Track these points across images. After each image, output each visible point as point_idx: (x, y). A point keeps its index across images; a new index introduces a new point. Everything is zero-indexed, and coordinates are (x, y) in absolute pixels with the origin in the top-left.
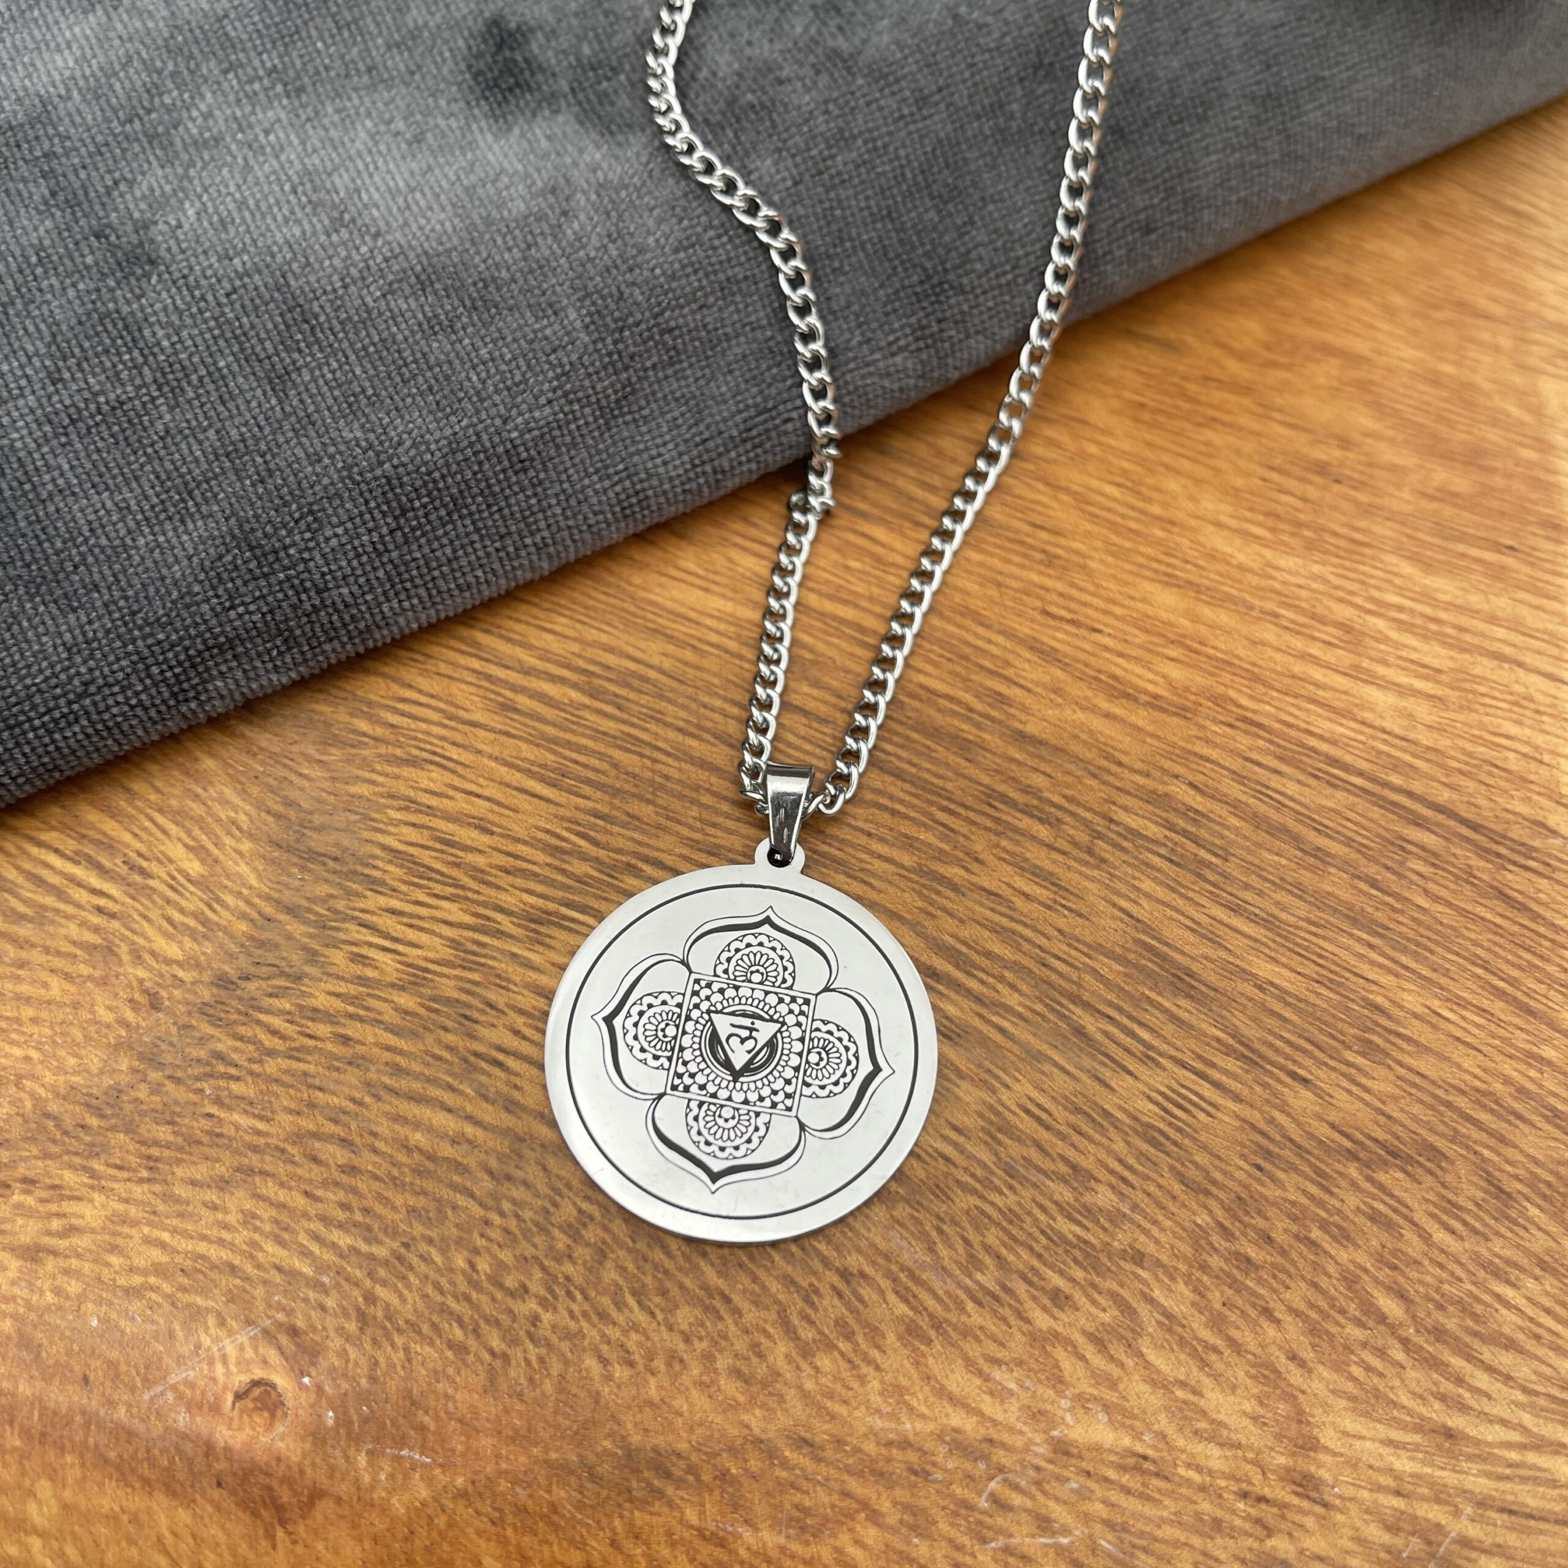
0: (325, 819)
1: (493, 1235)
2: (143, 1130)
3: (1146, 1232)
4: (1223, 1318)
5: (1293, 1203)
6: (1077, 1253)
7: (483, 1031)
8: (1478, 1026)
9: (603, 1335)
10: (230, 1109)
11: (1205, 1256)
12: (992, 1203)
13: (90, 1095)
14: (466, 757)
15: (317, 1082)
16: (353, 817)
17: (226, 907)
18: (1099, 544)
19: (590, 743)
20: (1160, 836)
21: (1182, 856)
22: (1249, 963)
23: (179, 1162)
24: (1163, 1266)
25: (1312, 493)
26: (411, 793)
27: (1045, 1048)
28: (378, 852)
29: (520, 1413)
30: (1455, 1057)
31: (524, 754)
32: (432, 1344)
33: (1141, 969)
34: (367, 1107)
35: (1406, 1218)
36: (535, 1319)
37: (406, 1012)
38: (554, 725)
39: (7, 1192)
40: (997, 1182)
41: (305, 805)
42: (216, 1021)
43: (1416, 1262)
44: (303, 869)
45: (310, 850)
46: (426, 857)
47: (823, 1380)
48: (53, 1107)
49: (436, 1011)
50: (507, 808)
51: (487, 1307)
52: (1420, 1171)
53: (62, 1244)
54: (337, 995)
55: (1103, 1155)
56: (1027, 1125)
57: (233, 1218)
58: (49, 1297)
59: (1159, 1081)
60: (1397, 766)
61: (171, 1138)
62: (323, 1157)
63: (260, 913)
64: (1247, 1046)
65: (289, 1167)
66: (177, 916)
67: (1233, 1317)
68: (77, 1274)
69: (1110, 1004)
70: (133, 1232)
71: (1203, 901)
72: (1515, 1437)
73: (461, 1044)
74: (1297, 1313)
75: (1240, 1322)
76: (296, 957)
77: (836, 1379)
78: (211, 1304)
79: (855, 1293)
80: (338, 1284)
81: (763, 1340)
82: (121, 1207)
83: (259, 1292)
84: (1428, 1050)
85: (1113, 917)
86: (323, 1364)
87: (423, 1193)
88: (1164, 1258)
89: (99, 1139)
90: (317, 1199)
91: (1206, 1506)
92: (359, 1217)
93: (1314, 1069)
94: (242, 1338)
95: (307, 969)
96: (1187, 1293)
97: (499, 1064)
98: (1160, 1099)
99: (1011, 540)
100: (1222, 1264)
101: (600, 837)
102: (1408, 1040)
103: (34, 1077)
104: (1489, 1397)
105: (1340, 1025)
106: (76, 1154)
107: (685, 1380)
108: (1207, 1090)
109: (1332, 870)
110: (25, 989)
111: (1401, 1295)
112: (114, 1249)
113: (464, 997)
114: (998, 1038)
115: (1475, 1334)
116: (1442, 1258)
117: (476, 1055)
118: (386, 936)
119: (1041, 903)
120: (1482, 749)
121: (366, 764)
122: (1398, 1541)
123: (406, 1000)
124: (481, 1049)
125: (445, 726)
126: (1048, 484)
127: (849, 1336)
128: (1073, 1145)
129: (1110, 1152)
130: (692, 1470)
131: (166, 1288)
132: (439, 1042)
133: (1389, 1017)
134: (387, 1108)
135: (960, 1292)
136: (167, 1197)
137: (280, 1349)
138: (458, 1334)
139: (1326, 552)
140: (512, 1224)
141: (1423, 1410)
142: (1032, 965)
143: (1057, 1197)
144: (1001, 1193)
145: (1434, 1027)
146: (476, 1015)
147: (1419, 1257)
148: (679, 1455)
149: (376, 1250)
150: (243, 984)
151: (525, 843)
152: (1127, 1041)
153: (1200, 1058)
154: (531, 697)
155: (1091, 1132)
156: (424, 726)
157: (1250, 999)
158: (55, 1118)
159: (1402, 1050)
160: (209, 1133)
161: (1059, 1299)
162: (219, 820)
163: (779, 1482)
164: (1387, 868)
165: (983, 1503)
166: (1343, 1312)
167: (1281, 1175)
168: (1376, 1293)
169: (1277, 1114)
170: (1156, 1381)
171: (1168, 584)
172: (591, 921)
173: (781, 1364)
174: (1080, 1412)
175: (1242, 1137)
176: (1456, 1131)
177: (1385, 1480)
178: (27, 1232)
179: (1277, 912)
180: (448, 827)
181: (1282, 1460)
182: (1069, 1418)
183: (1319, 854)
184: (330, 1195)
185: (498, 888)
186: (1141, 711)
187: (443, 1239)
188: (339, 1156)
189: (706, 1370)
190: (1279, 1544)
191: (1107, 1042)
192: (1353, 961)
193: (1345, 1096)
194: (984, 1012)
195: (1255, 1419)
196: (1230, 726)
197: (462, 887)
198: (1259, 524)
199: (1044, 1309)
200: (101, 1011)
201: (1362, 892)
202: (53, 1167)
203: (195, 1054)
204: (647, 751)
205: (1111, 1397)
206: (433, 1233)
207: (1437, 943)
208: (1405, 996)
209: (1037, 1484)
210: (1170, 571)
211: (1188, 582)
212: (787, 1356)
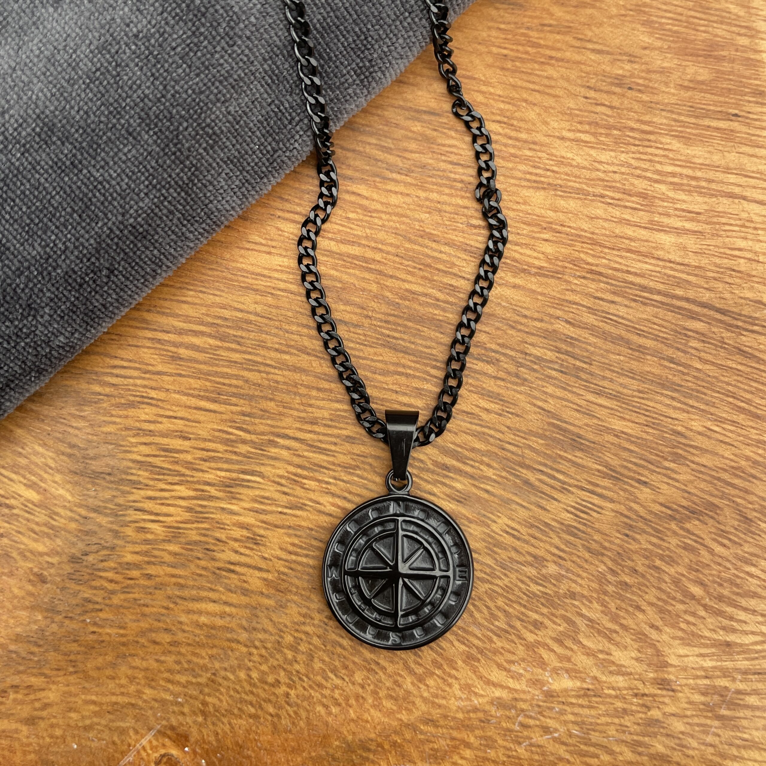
0: (95, 451)
1: (255, 659)
2: (62, 647)
3: (575, 582)
4: (617, 616)
5: (645, 550)
6: (543, 600)
7: (218, 555)
8: (731, 431)
9: (322, 694)
10: (102, 627)
11: (605, 587)
12: (497, 585)
13: (29, 636)
14: (161, 395)
15: (142, 602)
16: (110, 447)
17: (61, 517)
19: (229, 371)
20: (554, 358)
21: (568, 368)
22: (609, 423)
23: (87, 659)
24: (585, 597)
25: (616, 101)
27: (510, 496)
28: (131, 464)
29: (293, 739)
30: (721, 452)
31: (193, 386)
32: (241, 718)
33: (554, 439)
34: (172, 609)
35: (701, 544)
36: (287, 695)
37: (176, 554)
40: (498, 574)
41: (81, 445)
42: (78, 582)
43: (708, 565)
44: (94, 484)
45: (94, 472)
46: (157, 461)
47: (432, 690)
48: (12, 647)
49: (191, 550)
51: (263, 695)
52: (706, 518)
54: (137, 553)
55: (548, 547)
56: (508, 540)
57: (123, 681)
58: (48, 740)
59: (570, 500)
61: (78, 649)
62: (158, 640)
63: (80, 516)
64: (614, 471)
65: (143, 649)
66: (36, 528)
67: (622, 614)
69: (541, 464)
70: (76, 699)
71: (581, 392)
72: (759, 638)
73: (209, 565)
74: (652, 604)
75: (626, 616)
76: (109, 537)
77: (438, 688)
78: (128, 724)
79: (439, 645)
80: (187, 700)
81: (399, 678)
82: (66, 689)
83: (150, 713)
84: (706, 451)
85: (535, 412)
86: (192, 740)
87: (214, 646)
88: (585, 593)
89: (42, 658)
90: (163, 662)
91: (619, 704)
92: (186, 666)
93: (649, 475)
94: (149, 737)
95: (115, 541)
96: (599, 607)
97: (233, 571)
98: (573, 510)
100: (614, 589)
101: (249, 428)
102: (696, 448)
104: (745, 622)
105: (660, 448)
107: (367, 706)
108: (596, 500)
109: (648, 357)
111: (702, 584)
112: (70, 710)
113: (203, 539)
114: (486, 496)
115: (738, 594)
116: (720, 560)
117: (219, 569)
118: (151, 513)
119: (496, 413)
121: (107, 412)
122: (708, 699)
123: (173, 548)
124: (221, 565)
125: (144, 378)
127: (440, 667)
128: (532, 545)
129: (551, 544)
130: (380, 745)
131: (103, 722)
132: (198, 566)
133: (686, 437)
134: (183, 608)
135: (489, 633)
136: (87, 677)
137: (169, 738)
138: (253, 710)
139: (628, 144)
140: (263, 652)
141: (715, 636)
142: (496, 450)
143: (529, 574)
144: (500, 578)
145: (709, 437)
146: (212, 547)
147: (709, 563)
148: (372, 740)
149: (199, 680)
150: (84, 558)
151: (210, 441)
152: (552, 482)
153: (590, 483)
154: (187, 348)
155: (541, 536)
156: (131, 381)
157: (612, 444)
158: (15, 652)
159: (693, 454)
160: (96, 641)
161: (537, 625)
162: (37, 465)
163: (421, 741)
164: (678, 349)
165: (517, 728)
166: (674, 599)
167: (638, 537)
168: (689, 586)
169: (633, 505)
170: (589, 653)
171: (538, 188)
172: (258, 479)
173: (410, 687)
174: (555, 676)
175: (616, 521)
176: (723, 492)
177: (699, 673)
178: (25, 711)
179: (621, 390)
180: (165, 441)
181: (652, 675)
182: (550, 680)
183: (641, 349)
184: (168, 658)
185: (203, 471)
186: (533, 279)
187: (231, 667)
188: (167, 638)
189: (375, 699)
190: (655, 713)
191: (542, 485)
192: (664, 409)
193: (666, 487)
194: (476, 483)
195: (637, 659)
196: (584, 278)
197: (183, 475)
198: (587, 132)
199: (531, 632)
200: (16, 591)
201: (665, 367)
202: (24, 677)
203: (74, 602)
204: (262, 368)
205: (568, 665)
206: (226, 665)
207: (708, 388)
208: (693, 423)
209: (540, 713)
210: (538, 179)
211: (549, 184)
212: (412, 683)
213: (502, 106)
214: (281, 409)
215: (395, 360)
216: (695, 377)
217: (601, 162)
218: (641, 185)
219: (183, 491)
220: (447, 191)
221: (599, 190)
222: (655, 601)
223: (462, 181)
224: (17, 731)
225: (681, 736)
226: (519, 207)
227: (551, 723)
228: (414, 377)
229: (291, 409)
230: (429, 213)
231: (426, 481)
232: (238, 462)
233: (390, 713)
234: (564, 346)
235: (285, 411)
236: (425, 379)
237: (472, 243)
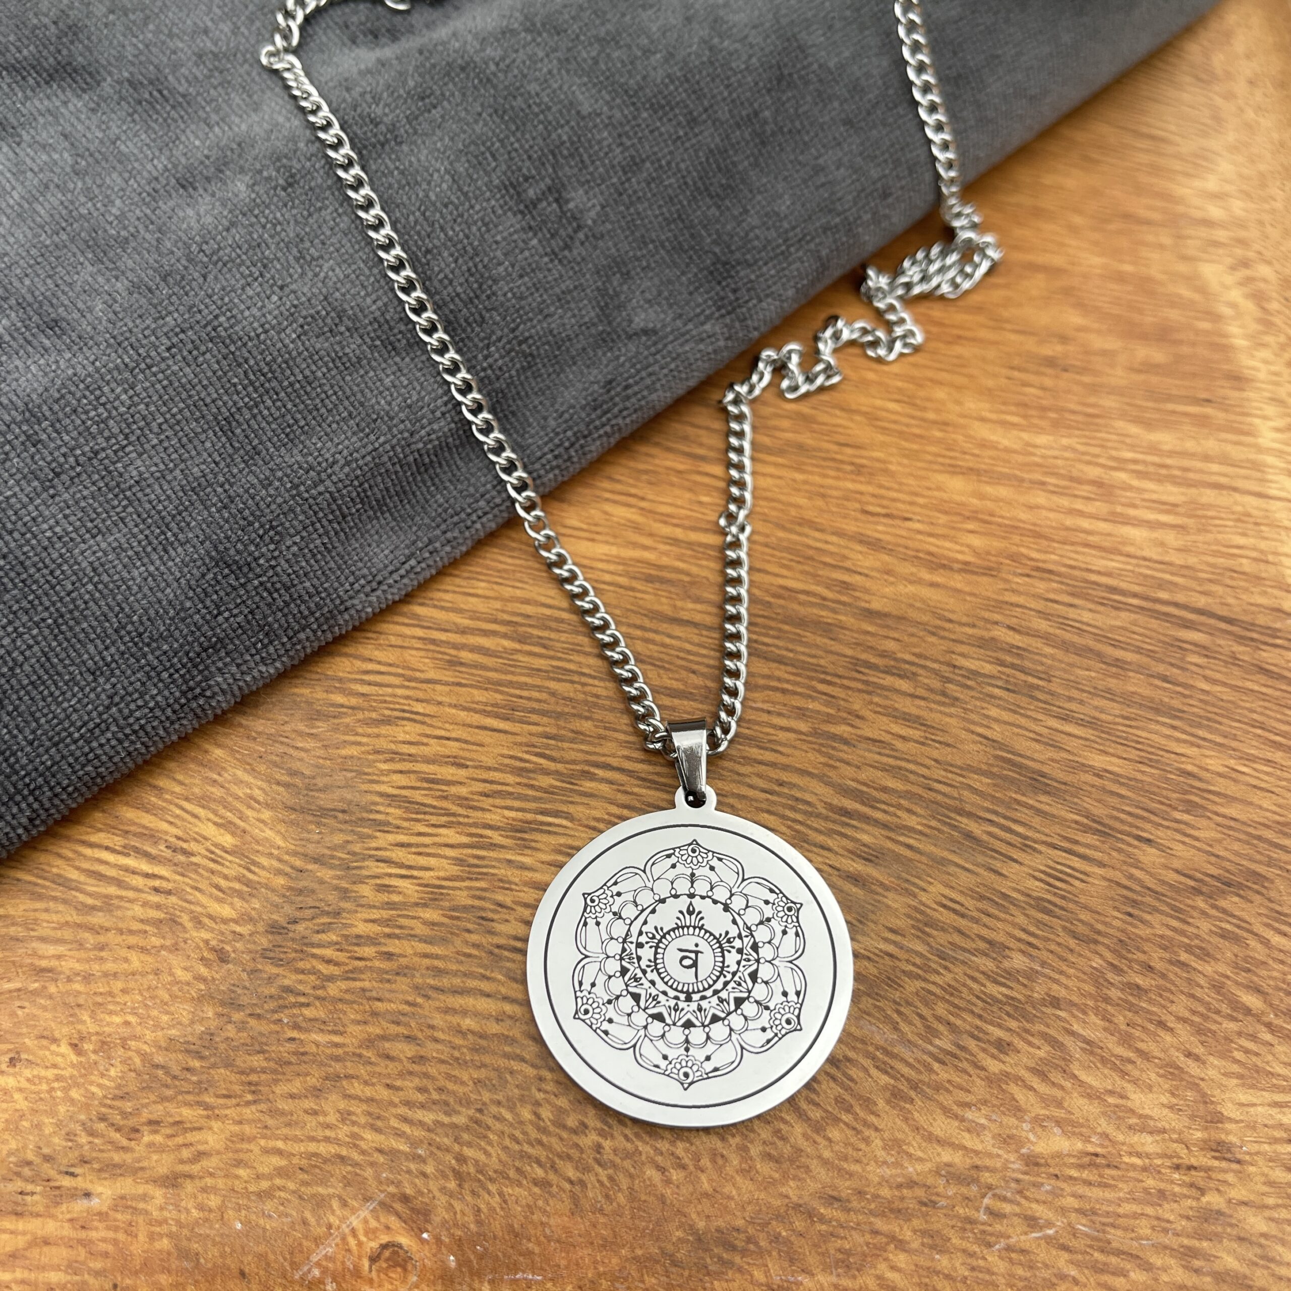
0: (327, 780)
1: (548, 1088)
2: (239, 1062)
3: (1057, 982)
4: (1130, 1036)
5: (1162, 937)
6: (1007, 1008)
7: (499, 927)
8: (1266, 773)
9: (656, 1149)
10: (307, 1031)
11: (1105, 991)
12: (934, 983)
13: (188, 1042)
14: (430, 709)
15: (374, 994)
16: (349, 775)
17: (264, 868)
18: (894, 450)
19: (529, 680)
20: (995, 673)
21: (1016, 685)
22: (1085, 758)
23: (276, 1081)
24: (1075, 1005)
25: (1048, 382)
26: (393, 746)
27: (945, 854)
28: (378, 799)
29: (605, 1225)
30: (1255, 800)
31: (477, 698)
32: (520, 1185)
33: (1005, 778)
34: (421, 1006)
35: (1248, 931)
36: (598, 1148)
37: (434, 924)
38: (496, 670)
39: (137, 1135)
40: (934, 966)
41: (307, 772)
42: (277, 962)
43: (1264, 963)
44: (319, 824)
45: (321, 808)
46: (418, 796)
47: (837, 1148)
48: (159, 1059)
49: (458, 918)
50: (474, 744)
51: (558, 1147)
52: (1250, 893)
53: (195, 1169)
54: (373, 921)
55: (1010, 929)
56: (946, 917)
57: (332, 1118)
58: (195, 1213)
59: (1038, 862)
60: (1161, 585)
61: (265, 1064)
62: (393, 1053)
63: (292, 867)
64: (1099, 823)
65: (369, 1068)
66: (224, 883)
67: (1137, 1033)
68: (214, 1190)
69: (988, 810)
70: (252, 1146)
71: (1040, 716)
73: (484, 941)
74: (1184, 1020)
75: (1144, 1036)
76: (332, 897)
77: (847, 1144)
78: (331, 1191)
79: (845, 1074)
80: (432, 1153)
81: (782, 1126)
82: (236, 1128)
83: (369, 1172)
84: (1234, 799)
85: (974, 742)
86: (437, 1220)
87: (484, 1065)
88: (1075, 999)
89: (204, 1077)
90: (398, 1089)
91: (1151, 1183)
92: (435, 1096)
93: (1153, 830)
94: (364, 1213)
95: (343, 905)
96: (1098, 1022)
98: (1042, 876)
99: (824, 459)
100: (1120, 994)
101: (554, 754)
102: (1218, 794)
103: (135, 1037)
105: (1165, 793)
106: (189, 1093)
107: (729, 1170)
108: (1076, 863)
109: (1131, 674)
110: (110, 966)
111: (1258, 990)
112: (239, 1163)
113: (477, 903)
114: (908, 853)
116: (1281, 956)
117: (498, 947)
118: (402, 865)
119: (917, 742)
120: (1222, 560)
121: (349, 730)
123: (430, 914)
124: (502, 941)
125: (408, 687)
126: (843, 409)
127: (849, 1109)
128: (985, 925)
129: (1014, 925)
130: (752, 1240)
131: (291, 1186)
132: (466, 942)
133: (1200, 779)
134: (437, 1004)
135: (925, 1057)
136: (274, 1112)
137: (397, 1215)
138: (539, 1172)
139: (1069, 427)
142: (920, 791)
143: (982, 968)
144: (939, 973)
145: (1235, 780)
146: (490, 915)
147: (1264, 959)
148: (738, 1231)
149: (455, 1119)
150: (291, 927)
151: (496, 769)
152: (1007, 836)
153: (1065, 838)
154: (472, 651)
155: (996, 912)
156: (389, 690)
157: (1093, 786)
158: (163, 1067)
159: (1215, 803)
160: (295, 1053)
161: (1003, 1047)
162: (238, 798)
163: (821, 1234)
164: (1172, 665)
165: (983, 1217)
166: (1218, 1012)
167: (1148, 917)
168: (1239, 993)
169: (1134, 871)
170: (1092, 1095)
171: (954, 473)
172: (564, 822)
173: (803, 1143)
174: (1039, 1130)
175: (1111, 893)
176: (1269, 856)
177: (1278, 1134)
178: (163, 1164)
179: (1097, 714)
180: (432, 768)
181: (1199, 1135)
182: (1031, 1136)
183: (1119, 663)
184: (407, 1083)
185: (483, 809)
186: (957, 576)
187: (508, 1099)
188: (407, 1050)
189: (744, 1159)
190: (1212, 1199)
191: (992, 840)
192: (1163, 741)
193: (1181, 847)
194: (892, 835)
195: (1171, 1107)
196: (1028, 576)
197: (454, 815)
198: (1013, 414)
199: (993, 1057)
200: (179, 973)
201: (1157, 686)
202: (171, 1107)
203: (267, 992)
204: (576, 678)
205: (1060, 1114)
206: (500, 1097)
207: (1222, 716)
208: (1208, 761)
209: (1020, 1192)
210: (953, 462)
211: (971, 469)
212: (804, 1135)
213: (900, 384)
214: (601, 731)
215: (766, 671)
216: (1201, 701)
217: (1036, 446)
218: (1093, 472)
219: (451, 835)
220: (832, 473)
221: (1037, 477)
222: (1187, 1014)
223: (853, 464)
224: (144, 1197)
225: (1263, 1241)
226: (930, 493)
227: (1039, 1210)
228: (795, 693)
229: (615, 730)
230: (810, 498)
231: (816, 830)
232: (535, 799)
233: (768, 1184)
234: (1009, 659)
235: (607, 733)
236: (810, 697)
237: (869, 533)
